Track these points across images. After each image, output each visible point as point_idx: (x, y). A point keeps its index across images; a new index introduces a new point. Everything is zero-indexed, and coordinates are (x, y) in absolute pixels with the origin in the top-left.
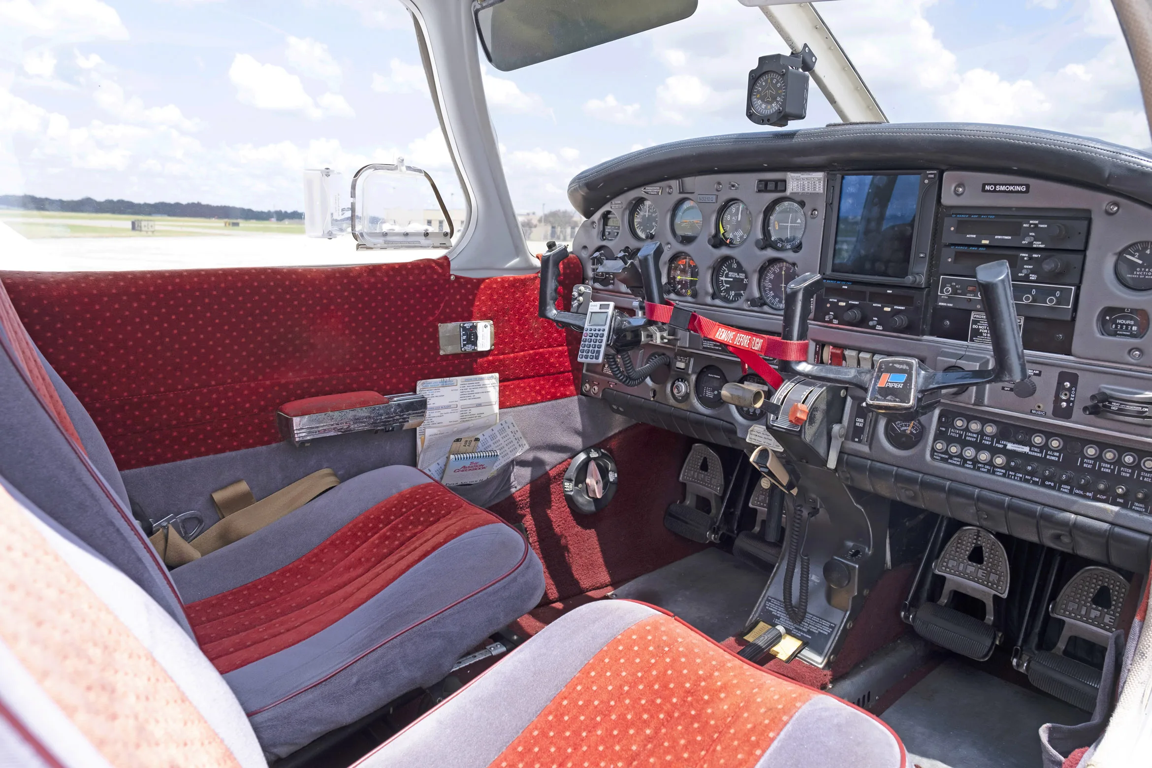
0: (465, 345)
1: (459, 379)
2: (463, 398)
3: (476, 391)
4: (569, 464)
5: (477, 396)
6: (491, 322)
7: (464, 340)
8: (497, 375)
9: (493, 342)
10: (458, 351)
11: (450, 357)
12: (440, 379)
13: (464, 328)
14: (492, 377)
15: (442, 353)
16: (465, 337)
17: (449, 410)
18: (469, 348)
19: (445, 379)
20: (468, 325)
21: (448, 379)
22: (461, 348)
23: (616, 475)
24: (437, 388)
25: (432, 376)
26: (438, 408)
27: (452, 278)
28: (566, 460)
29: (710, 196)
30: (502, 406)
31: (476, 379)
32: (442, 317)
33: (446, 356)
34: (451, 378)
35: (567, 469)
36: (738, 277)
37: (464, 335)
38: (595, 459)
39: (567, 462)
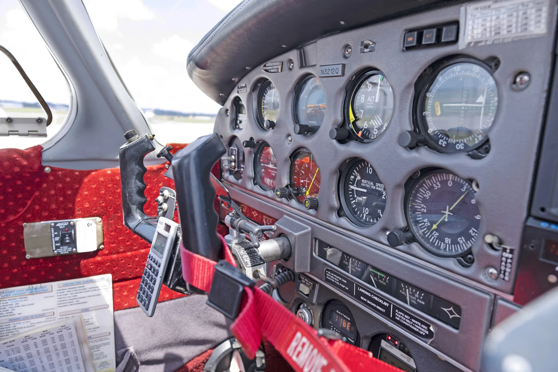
0: (57, 247)
1: (55, 285)
2: (61, 304)
3: (79, 295)
4: (210, 356)
5: (81, 301)
6: (99, 219)
7: (56, 242)
8: (109, 277)
9: (101, 241)
10: (50, 254)
11: (41, 261)
12: (27, 287)
13: (56, 229)
14: (102, 279)
15: (28, 256)
16: (57, 239)
17: (43, 319)
18: (65, 250)
19: (34, 286)
20: (62, 224)
21: (38, 285)
22: (54, 251)
23: (264, 361)
24: (23, 296)
25: (17, 283)
26: (26, 318)
27: (47, 169)
28: (206, 351)
29: (335, 67)
30: (117, 307)
31: (79, 283)
32: (29, 216)
33: (34, 261)
34: (43, 285)
35: (207, 360)
36: (374, 187)
37: (56, 236)
38: (238, 349)
39: (207, 354)
